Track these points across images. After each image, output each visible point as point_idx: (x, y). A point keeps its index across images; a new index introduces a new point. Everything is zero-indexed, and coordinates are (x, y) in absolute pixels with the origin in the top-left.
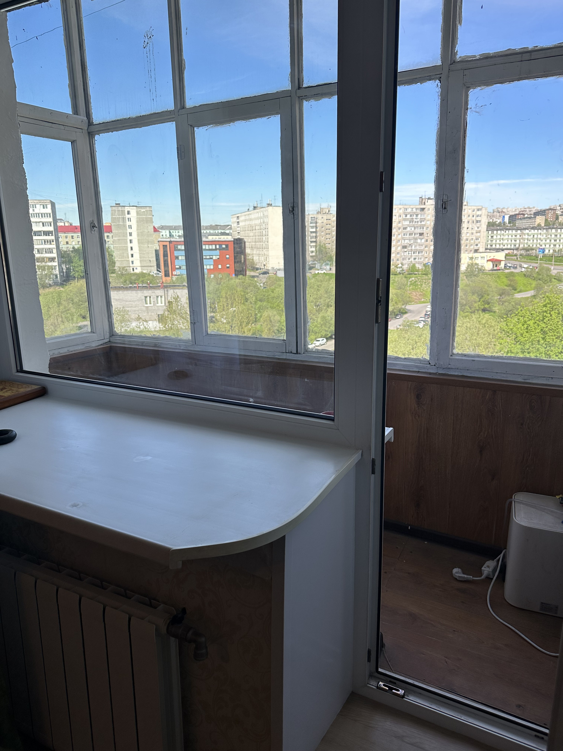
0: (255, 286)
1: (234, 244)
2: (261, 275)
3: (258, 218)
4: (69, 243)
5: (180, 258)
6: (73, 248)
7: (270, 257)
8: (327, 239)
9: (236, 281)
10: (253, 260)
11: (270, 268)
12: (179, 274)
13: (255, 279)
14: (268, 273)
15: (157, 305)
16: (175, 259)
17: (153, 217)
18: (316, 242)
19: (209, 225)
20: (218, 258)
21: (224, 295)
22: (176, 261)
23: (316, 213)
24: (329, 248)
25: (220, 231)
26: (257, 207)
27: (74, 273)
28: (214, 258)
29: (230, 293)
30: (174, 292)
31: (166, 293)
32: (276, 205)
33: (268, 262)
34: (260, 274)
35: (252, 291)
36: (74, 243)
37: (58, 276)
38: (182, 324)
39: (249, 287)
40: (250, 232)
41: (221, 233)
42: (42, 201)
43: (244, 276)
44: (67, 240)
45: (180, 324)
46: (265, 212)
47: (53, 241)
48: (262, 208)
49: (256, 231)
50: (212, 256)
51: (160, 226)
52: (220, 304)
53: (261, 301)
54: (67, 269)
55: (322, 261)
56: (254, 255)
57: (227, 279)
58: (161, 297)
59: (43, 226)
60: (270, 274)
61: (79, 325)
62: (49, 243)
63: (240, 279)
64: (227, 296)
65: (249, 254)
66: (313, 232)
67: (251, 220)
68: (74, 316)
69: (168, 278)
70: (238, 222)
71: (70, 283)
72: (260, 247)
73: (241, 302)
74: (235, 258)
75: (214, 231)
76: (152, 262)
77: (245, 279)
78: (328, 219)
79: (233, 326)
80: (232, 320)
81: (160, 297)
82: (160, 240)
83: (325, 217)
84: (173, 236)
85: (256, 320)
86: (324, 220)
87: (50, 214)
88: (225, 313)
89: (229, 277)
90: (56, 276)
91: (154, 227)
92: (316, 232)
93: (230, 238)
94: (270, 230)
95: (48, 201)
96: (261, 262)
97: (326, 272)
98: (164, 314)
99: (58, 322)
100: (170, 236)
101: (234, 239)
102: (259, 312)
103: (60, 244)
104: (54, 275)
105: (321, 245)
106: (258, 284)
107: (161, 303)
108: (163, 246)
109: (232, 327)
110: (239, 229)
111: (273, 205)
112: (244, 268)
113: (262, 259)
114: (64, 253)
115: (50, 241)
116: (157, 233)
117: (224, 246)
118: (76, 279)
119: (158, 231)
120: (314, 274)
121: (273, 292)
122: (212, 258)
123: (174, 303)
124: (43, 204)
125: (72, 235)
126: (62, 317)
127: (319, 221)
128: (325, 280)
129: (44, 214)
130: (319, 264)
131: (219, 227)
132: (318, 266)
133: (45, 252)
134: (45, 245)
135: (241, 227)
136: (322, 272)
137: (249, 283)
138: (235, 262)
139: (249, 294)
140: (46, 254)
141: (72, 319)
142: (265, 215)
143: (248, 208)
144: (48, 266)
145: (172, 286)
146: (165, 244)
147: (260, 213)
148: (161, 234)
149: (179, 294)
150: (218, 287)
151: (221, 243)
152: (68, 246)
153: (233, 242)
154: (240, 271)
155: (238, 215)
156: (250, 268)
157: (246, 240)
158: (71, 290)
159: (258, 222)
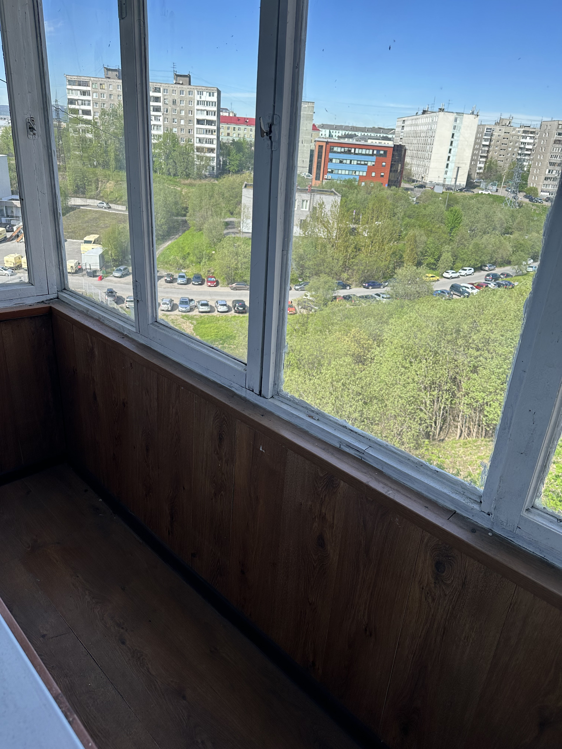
0: (407, 200)
1: (394, 150)
2: (417, 189)
3: (425, 124)
4: (230, 135)
5: (334, 161)
6: (233, 140)
7: (430, 170)
8: (500, 155)
9: (387, 192)
10: (411, 170)
11: (428, 182)
12: (330, 178)
13: (409, 192)
14: (425, 187)
15: (302, 209)
16: (329, 162)
17: (314, 114)
18: (486, 157)
19: (372, 127)
20: (373, 165)
21: (371, 206)
22: (329, 163)
23: (494, 124)
24: (501, 167)
25: (382, 135)
26: (428, 111)
27: (229, 166)
28: (369, 164)
29: (378, 205)
30: (320, 198)
31: (312, 197)
32: (448, 111)
33: (427, 174)
34: (415, 187)
35: (402, 206)
36: (235, 136)
37: (215, 168)
38: (322, 233)
39: (400, 200)
40: (413, 138)
41: (383, 137)
42: (209, 89)
43: (397, 187)
44: (229, 131)
45: (320, 233)
46: (435, 118)
47: (215, 132)
48: (433, 112)
49: (421, 138)
50: (368, 161)
51: (321, 124)
52: (364, 216)
53: (409, 217)
54: (224, 162)
55: (490, 180)
56: (413, 165)
57: (379, 188)
58: (307, 201)
59: (207, 115)
60: (426, 189)
61: (227, 220)
62: (210, 133)
63: (392, 191)
64: (374, 208)
65: (408, 164)
66: (486, 146)
67: (417, 125)
68: (222, 211)
69: (318, 182)
70: (403, 127)
71: (224, 176)
72: (422, 157)
73: (388, 216)
74: (391, 167)
75: (376, 134)
76: (305, 163)
77: (397, 191)
78: (506, 132)
79: (374, 241)
80: (375, 235)
81: (305, 201)
82: (317, 139)
83: (504, 129)
84: (332, 136)
85: (399, 238)
86: (502, 133)
87: (215, 103)
88: (367, 227)
89: (380, 187)
90: (213, 168)
91: (314, 125)
92: (489, 146)
93: (390, 144)
94: (436, 138)
95: (216, 89)
96: (420, 173)
97: (490, 193)
98: (306, 220)
99: (207, 215)
100: (329, 136)
101: (394, 145)
102: (406, 229)
103: (221, 135)
104: (211, 166)
105: (492, 161)
106: (410, 198)
107: (306, 208)
108: (319, 146)
109: (372, 242)
110: (402, 134)
111: (445, 110)
112: (400, 178)
113: (421, 170)
114: (223, 145)
115: (212, 131)
116: (314, 133)
117: (382, 152)
118: (231, 173)
119: (318, 130)
120: (476, 194)
121: (425, 209)
122: (366, 164)
123: (318, 209)
124: (210, 91)
125: (235, 126)
126: (212, 211)
127: (496, 134)
128: (488, 203)
129: (210, 102)
130: (484, 183)
131: (382, 130)
132: (483, 185)
133: (205, 142)
134: (206, 135)
135: (405, 132)
136: (487, 193)
137: (401, 196)
138: (391, 171)
139: (399, 209)
140: (206, 144)
141: (221, 213)
142: (434, 121)
143: (417, 111)
144: (206, 157)
145: (320, 191)
146: (321, 144)
147: (429, 119)
148: (321, 133)
149: (324, 200)
150: (367, 197)
151: (379, 149)
152: (229, 137)
153: (392, 148)
154: (394, 182)
155: (404, 119)
156: (406, 179)
157: (407, 147)
158: (223, 184)
159: (425, 128)
